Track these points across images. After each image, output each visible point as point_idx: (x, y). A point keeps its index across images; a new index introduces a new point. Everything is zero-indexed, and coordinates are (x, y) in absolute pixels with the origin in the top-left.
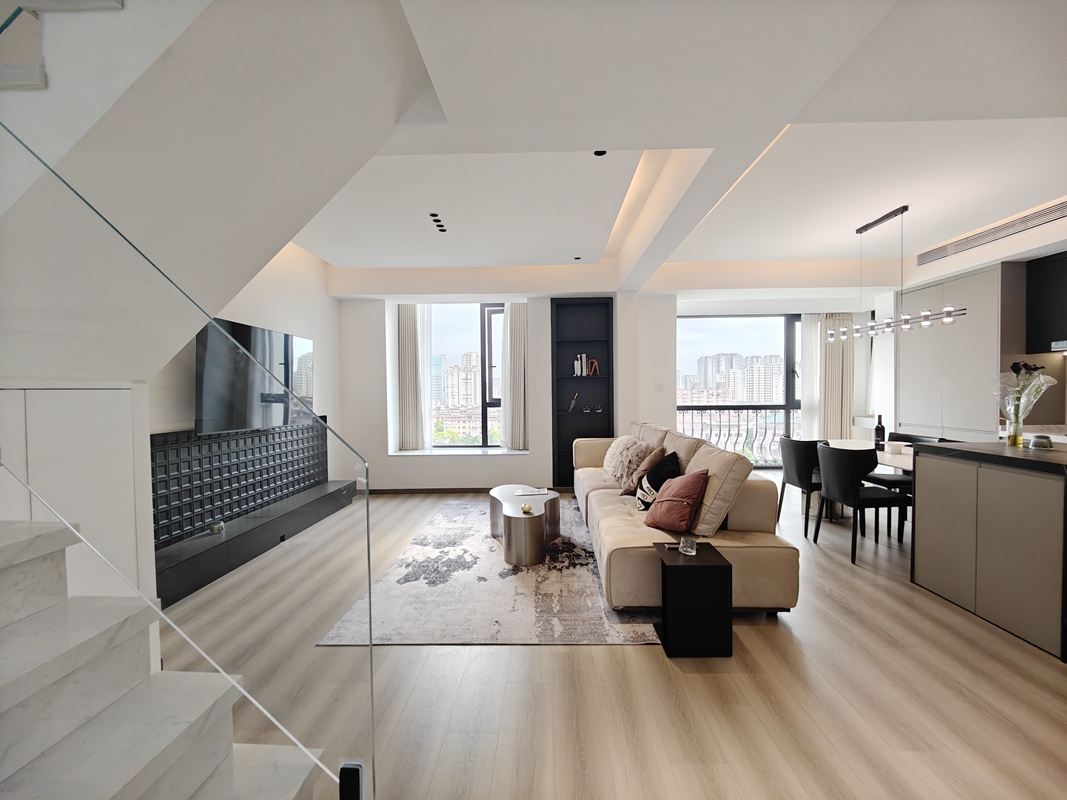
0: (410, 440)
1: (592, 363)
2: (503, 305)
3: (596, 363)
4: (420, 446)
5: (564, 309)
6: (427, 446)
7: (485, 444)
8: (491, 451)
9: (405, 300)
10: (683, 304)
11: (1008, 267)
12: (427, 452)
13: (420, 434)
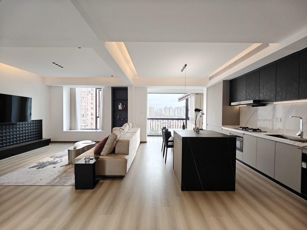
0: (73, 127)
1: (124, 106)
2: (101, 89)
3: (125, 106)
4: (76, 128)
5: (115, 90)
6: (79, 129)
7: (96, 129)
8: (98, 131)
9: (73, 87)
10: (149, 90)
11: (225, 82)
12: (79, 130)
13: (76, 125)
